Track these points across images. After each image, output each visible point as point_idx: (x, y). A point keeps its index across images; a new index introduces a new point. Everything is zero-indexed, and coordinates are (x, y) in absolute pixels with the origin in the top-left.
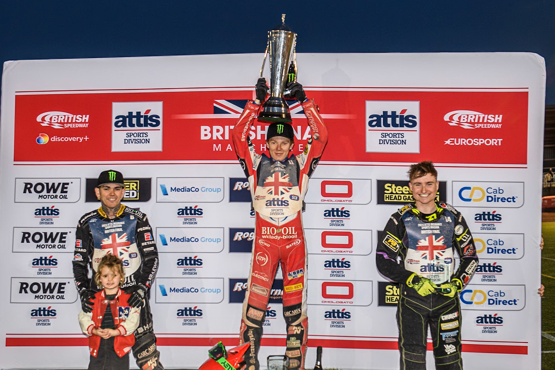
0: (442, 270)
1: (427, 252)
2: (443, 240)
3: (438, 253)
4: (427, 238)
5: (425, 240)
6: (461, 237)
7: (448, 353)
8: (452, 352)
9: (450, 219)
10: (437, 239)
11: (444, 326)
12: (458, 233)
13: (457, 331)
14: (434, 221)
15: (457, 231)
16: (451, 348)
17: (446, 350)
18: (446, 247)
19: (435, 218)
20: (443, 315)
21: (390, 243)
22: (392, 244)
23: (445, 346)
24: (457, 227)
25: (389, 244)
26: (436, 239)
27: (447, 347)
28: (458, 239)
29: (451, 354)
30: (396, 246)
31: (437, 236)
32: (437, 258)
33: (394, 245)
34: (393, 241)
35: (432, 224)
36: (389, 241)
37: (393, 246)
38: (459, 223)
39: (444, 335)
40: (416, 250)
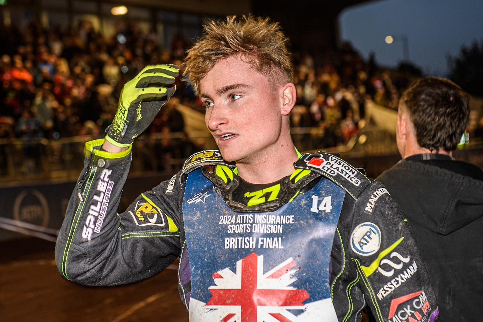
1: (237, 310)
2: (293, 272)
4: (239, 264)
6: (374, 265)
12: (366, 248)
15: (360, 243)
18: (305, 295)
28: (368, 271)
31: (273, 258)
40: (207, 304)
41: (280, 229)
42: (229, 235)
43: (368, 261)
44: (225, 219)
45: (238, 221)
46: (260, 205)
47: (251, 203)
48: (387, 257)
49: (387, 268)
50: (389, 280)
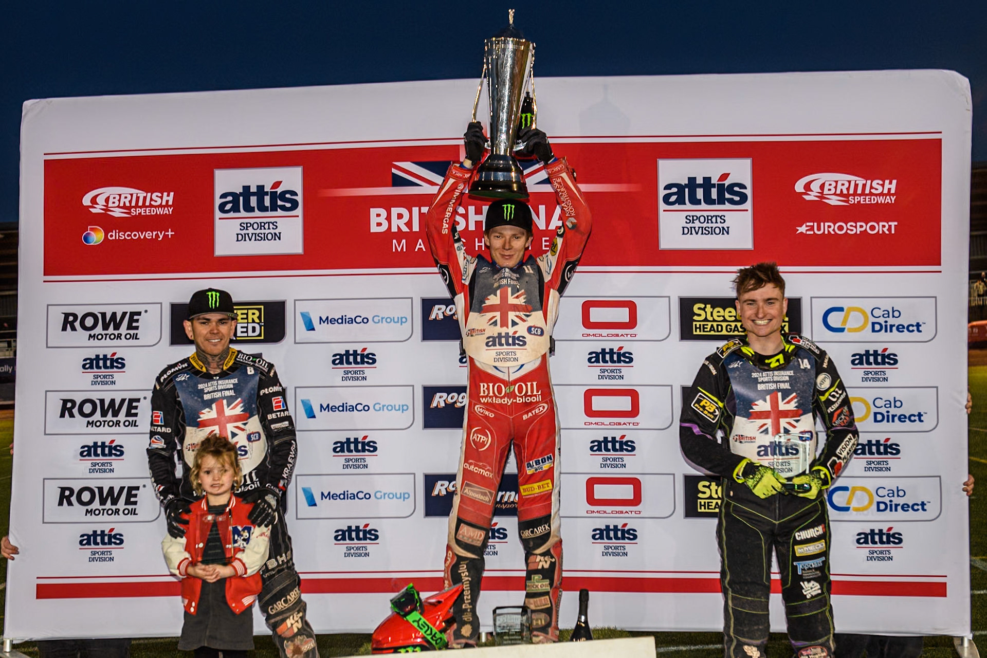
0: (794, 452)
1: (769, 422)
2: (796, 400)
3: (789, 423)
4: (768, 398)
5: (765, 401)
6: (827, 394)
7: (808, 597)
8: (814, 594)
9: (808, 364)
10: (785, 399)
11: (800, 550)
13: (824, 559)
14: (779, 368)
15: (821, 384)
16: (812, 588)
17: (803, 591)
18: (801, 412)
19: (782, 361)
20: (799, 531)
21: (704, 407)
22: (706, 408)
23: (801, 583)
24: (821, 377)
25: (701, 409)
26: (783, 400)
27: (805, 585)
28: (823, 398)
29: (812, 597)
30: (715, 411)
31: (786, 393)
32: (787, 431)
33: (712, 411)
34: (709, 403)
35: (776, 373)
36: (701, 404)
37: (709, 412)
38: (824, 370)
39: (800, 565)
40: (749, 419)
41: (787, 378)
42: (760, 383)
43: (823, 393)
44: (754, 375)
45: (764, 375)
46: (778, 366)
47: (772, 366)
48: (834, 391)
49: (834, 396)
50: (834, 402)
